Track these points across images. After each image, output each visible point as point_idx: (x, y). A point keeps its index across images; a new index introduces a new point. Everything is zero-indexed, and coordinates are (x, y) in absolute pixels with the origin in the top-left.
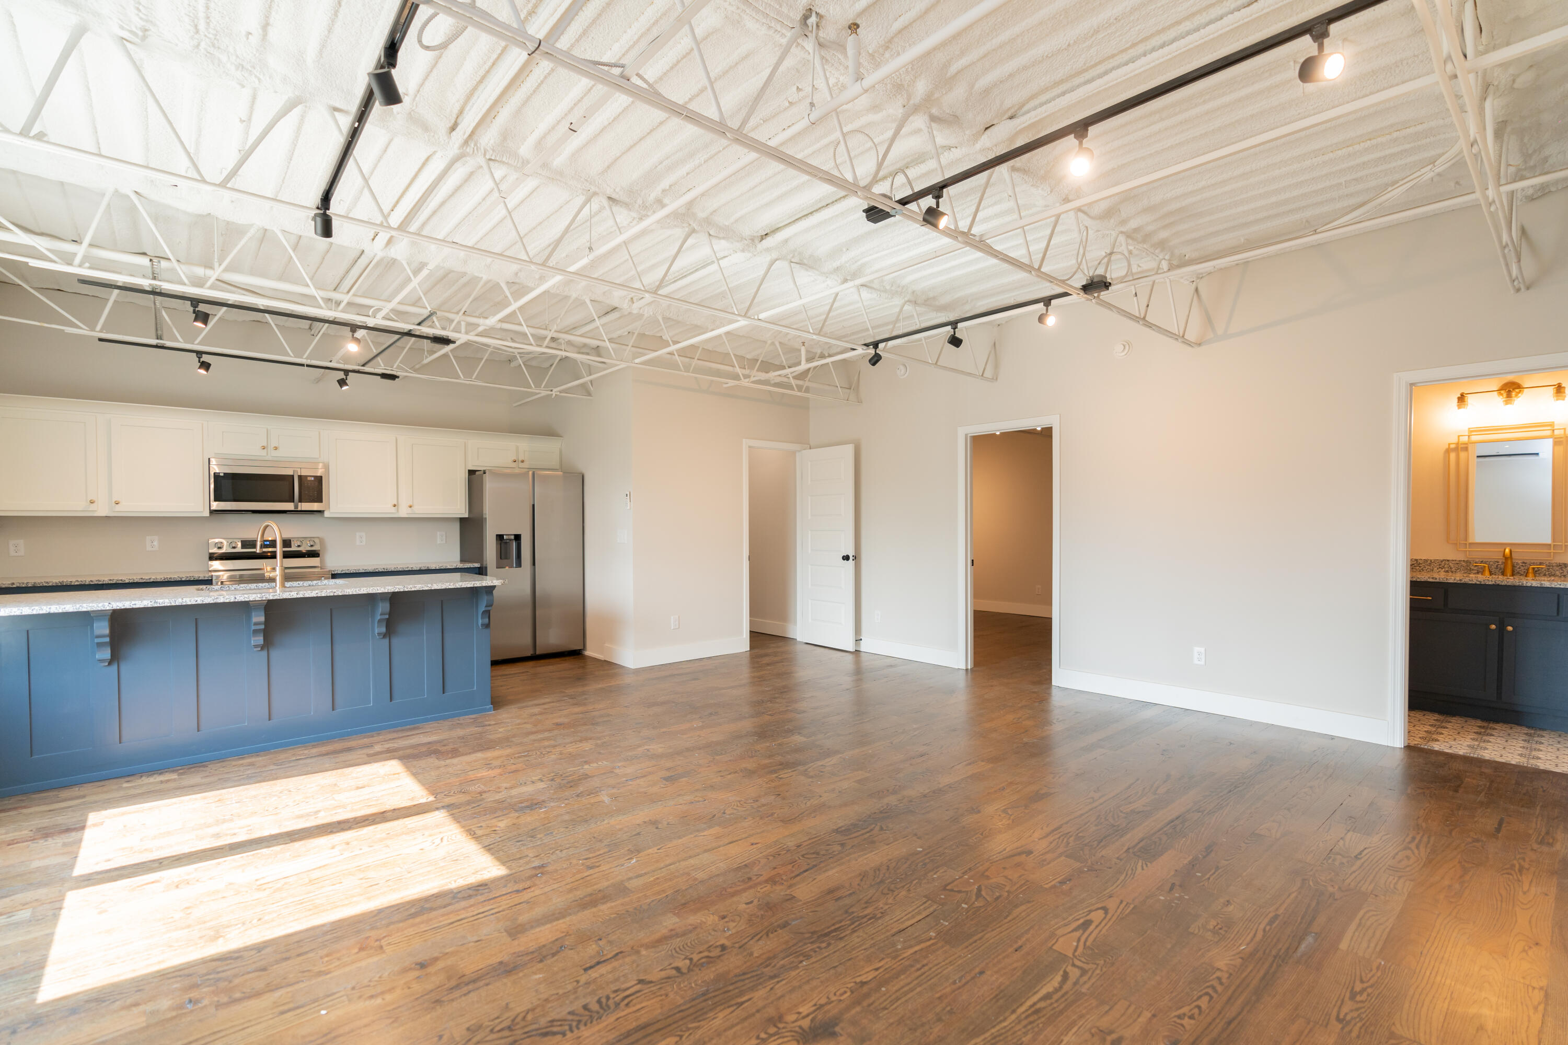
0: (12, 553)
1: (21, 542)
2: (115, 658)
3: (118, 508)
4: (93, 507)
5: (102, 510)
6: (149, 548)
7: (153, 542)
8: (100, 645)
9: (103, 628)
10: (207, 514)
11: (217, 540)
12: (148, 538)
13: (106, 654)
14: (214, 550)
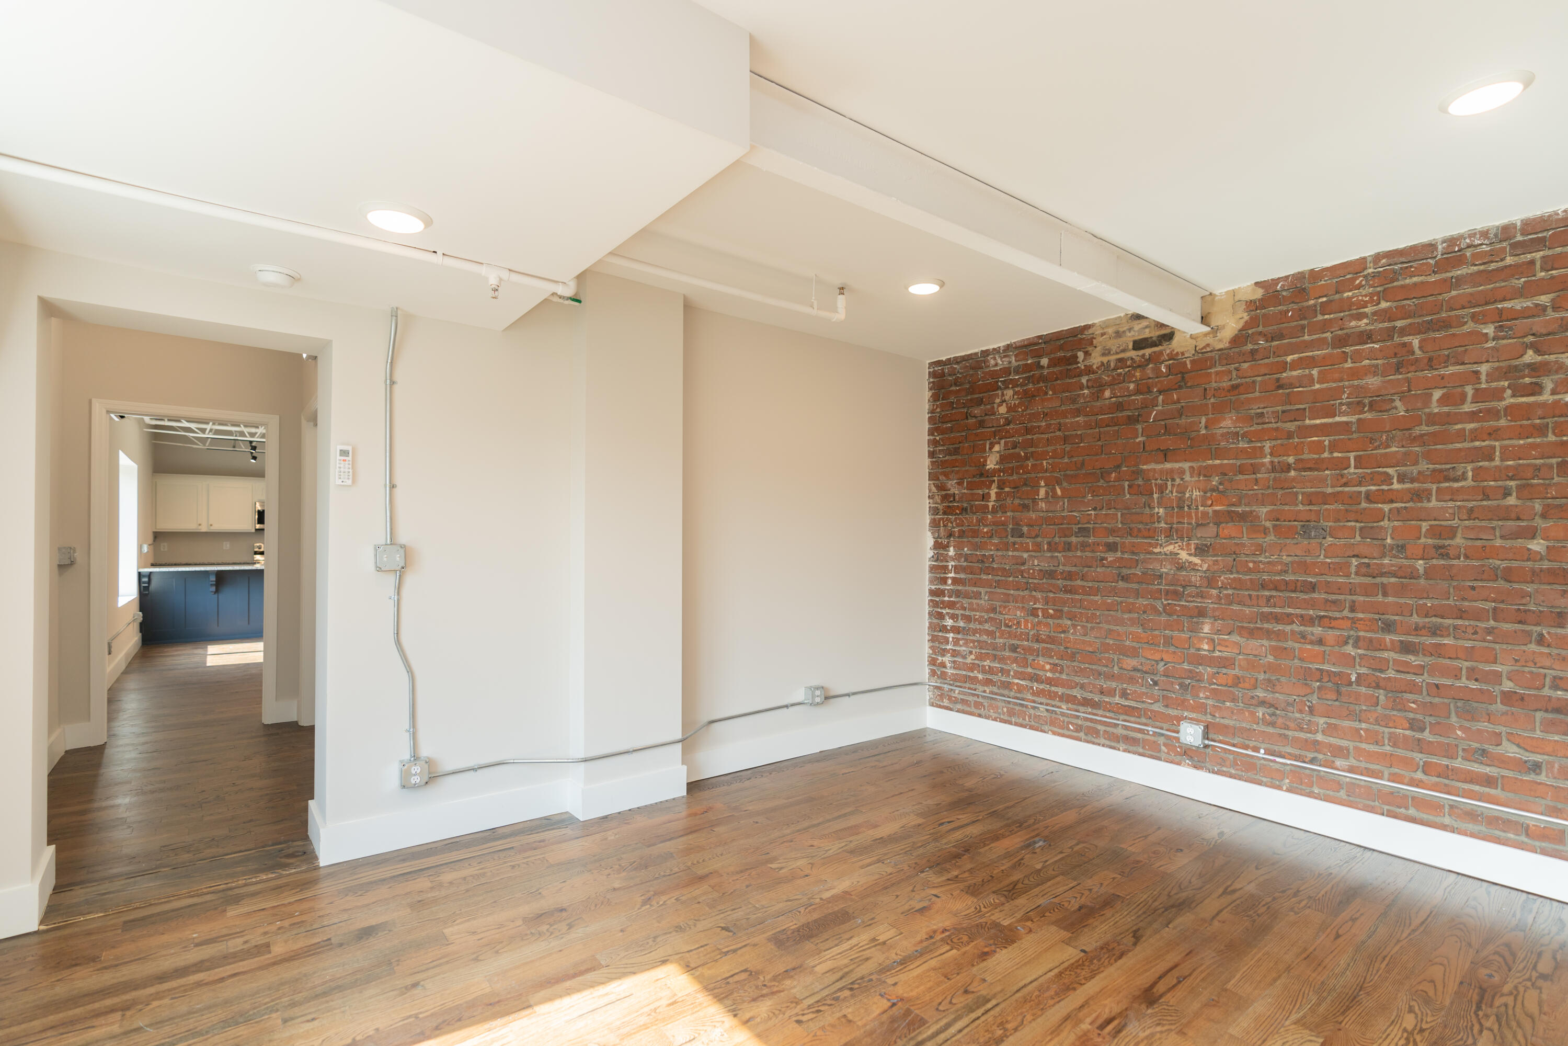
0: (162, 550)
1: (166, 544)
2: (217, 591)
3: (212, 528)
4: (200, 527)
5: (204, 529)
6: (224, 548)
7: (227, 545)
8: (212, 585)
9: (213, 578)
10: (253, 531)
11: (258, 544)
12: (224, 543)
13: (214, 589)
14: (256, 550)
